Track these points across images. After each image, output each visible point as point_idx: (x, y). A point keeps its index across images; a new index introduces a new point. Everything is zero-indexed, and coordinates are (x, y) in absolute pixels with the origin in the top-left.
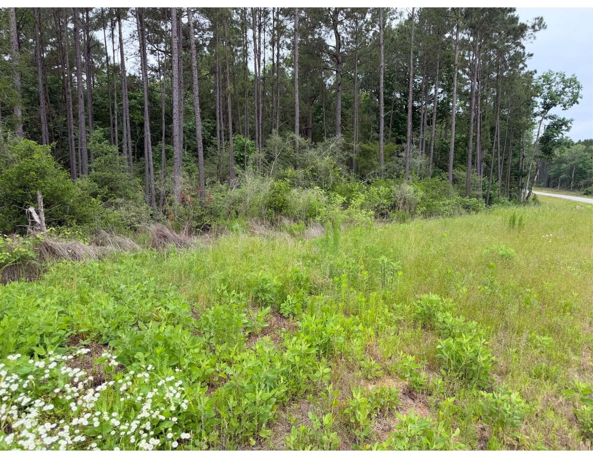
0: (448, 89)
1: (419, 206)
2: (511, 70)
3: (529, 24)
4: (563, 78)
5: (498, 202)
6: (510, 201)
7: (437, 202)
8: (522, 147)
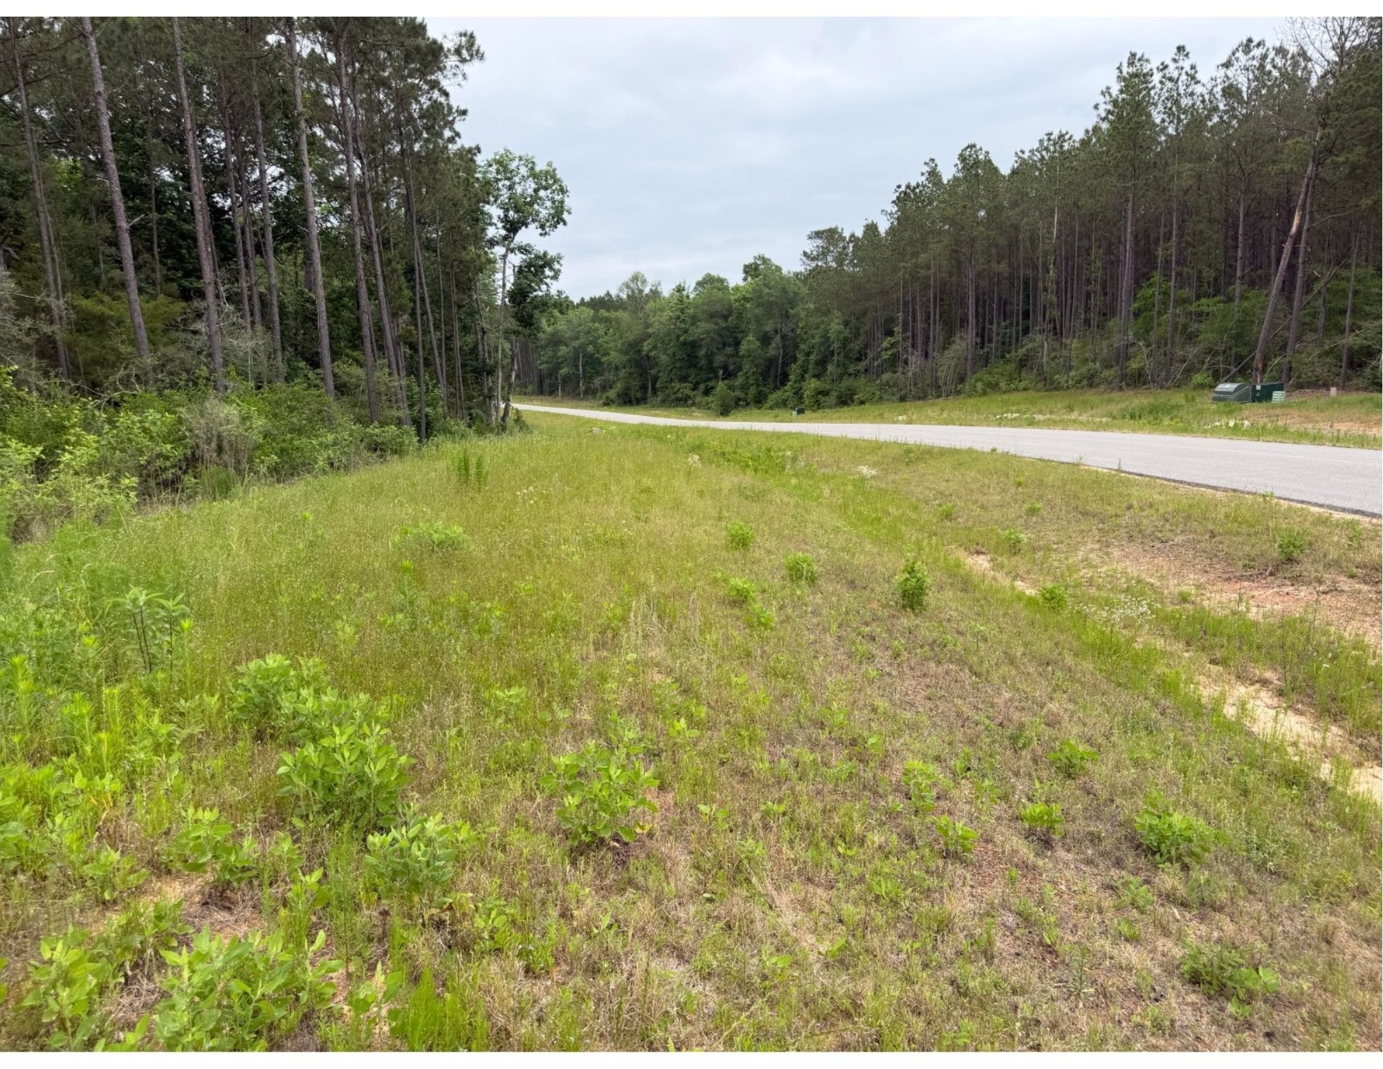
0: (293, 170)
1: (258, 453)
2: (427, 141)
3: (448, 45)
4: (532, 169)
5: (447, 431)
6: (470, 427)
7: (305, 440)
8: (478, 312)
